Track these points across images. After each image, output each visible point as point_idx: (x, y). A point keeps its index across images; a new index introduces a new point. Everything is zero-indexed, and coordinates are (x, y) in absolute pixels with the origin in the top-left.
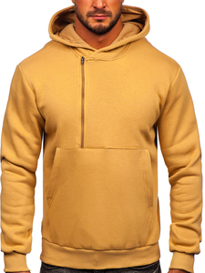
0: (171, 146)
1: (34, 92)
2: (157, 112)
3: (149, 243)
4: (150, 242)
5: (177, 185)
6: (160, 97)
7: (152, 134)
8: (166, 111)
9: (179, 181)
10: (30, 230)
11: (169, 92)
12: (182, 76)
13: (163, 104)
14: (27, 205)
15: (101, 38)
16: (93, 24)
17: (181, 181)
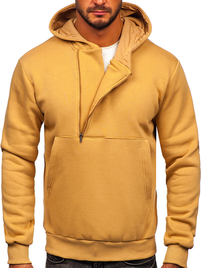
0: (170, 137)
1: (33, 85)
2: (156, 107)
3: (146, 237)
4: (147, 235)
5: (174, 176)
6: (159, 91)
7: (151, 127)
8: (165, 106)
9: (176, 172)
10: (32, 221)
11: (168, 86)
12: (180, 70)
13: (162, 99)
14: (26, 195)
15: (101, 33)
16: (93, 19)
17: (178, 172)
